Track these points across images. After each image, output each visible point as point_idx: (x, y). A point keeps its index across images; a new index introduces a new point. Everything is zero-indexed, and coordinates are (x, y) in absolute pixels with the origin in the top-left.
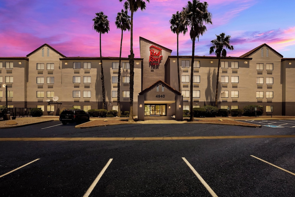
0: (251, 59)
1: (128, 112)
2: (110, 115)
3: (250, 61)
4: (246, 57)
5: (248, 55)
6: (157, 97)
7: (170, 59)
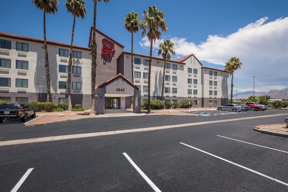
0: (185, 64)
1: (80, 105)
2: (58, 109)
3: (184, 66)
4: (182, 62)
5: (183, 61)
6: (117, 90)
7: (124, 55)
